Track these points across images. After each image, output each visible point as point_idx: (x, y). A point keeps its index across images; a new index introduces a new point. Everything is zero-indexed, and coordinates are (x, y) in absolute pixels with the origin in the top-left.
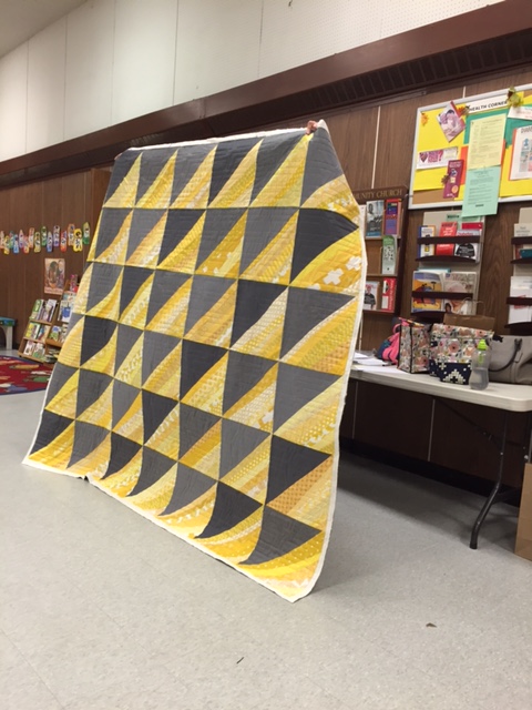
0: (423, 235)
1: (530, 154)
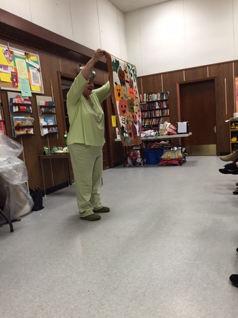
0: (14, 102)
1: (35, 77)
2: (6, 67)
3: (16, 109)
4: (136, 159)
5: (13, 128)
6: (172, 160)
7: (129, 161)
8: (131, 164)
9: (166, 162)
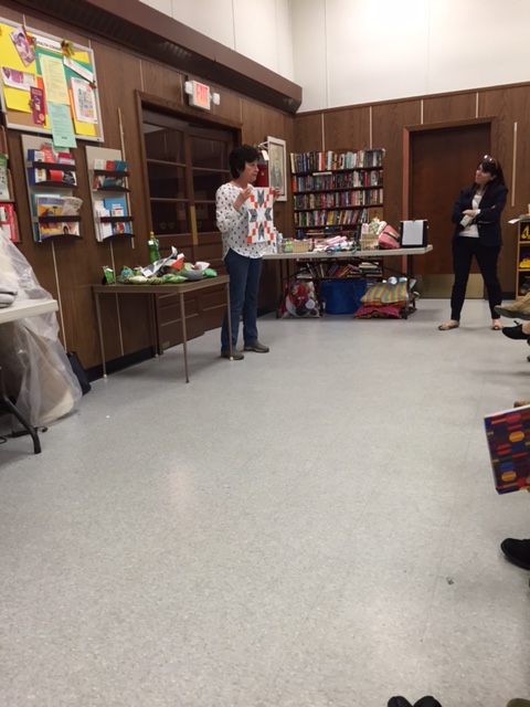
0: (36, 160)
1: (84, 103)
2: (18, 76)
3: (40, 176)
4: (305, 301)
5: (35, 220)
6: (385, 305)
7: (289, 305)
8: (293, 313)
9: (371, 310)
